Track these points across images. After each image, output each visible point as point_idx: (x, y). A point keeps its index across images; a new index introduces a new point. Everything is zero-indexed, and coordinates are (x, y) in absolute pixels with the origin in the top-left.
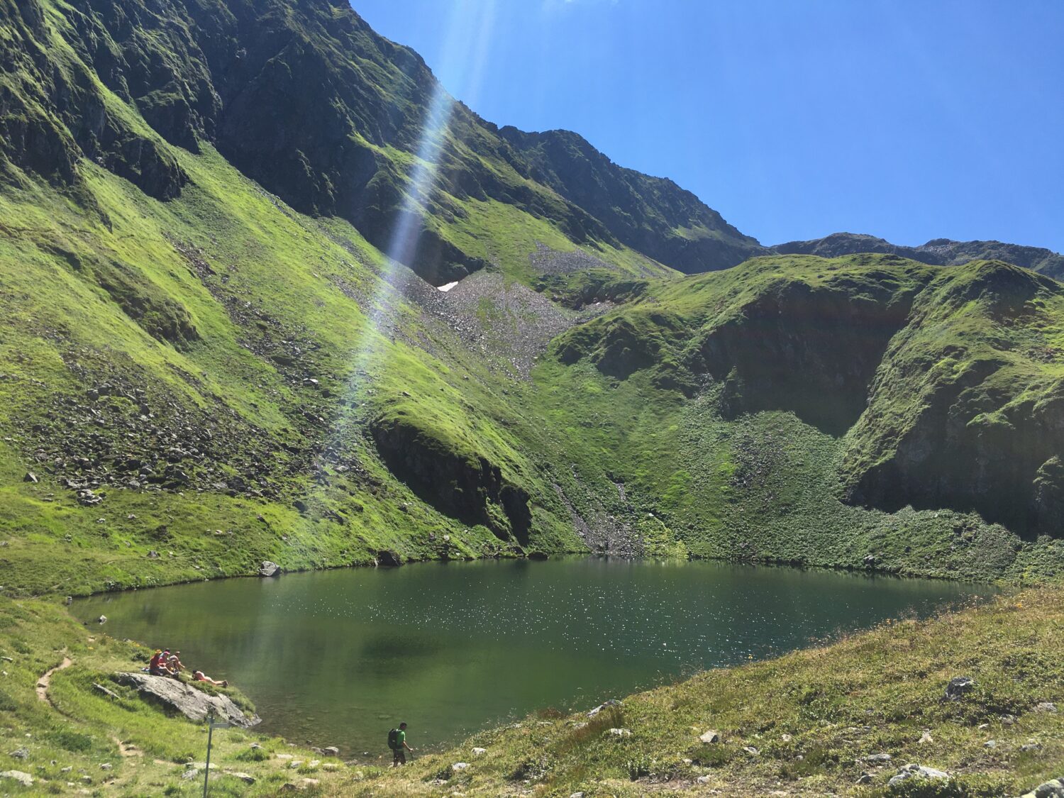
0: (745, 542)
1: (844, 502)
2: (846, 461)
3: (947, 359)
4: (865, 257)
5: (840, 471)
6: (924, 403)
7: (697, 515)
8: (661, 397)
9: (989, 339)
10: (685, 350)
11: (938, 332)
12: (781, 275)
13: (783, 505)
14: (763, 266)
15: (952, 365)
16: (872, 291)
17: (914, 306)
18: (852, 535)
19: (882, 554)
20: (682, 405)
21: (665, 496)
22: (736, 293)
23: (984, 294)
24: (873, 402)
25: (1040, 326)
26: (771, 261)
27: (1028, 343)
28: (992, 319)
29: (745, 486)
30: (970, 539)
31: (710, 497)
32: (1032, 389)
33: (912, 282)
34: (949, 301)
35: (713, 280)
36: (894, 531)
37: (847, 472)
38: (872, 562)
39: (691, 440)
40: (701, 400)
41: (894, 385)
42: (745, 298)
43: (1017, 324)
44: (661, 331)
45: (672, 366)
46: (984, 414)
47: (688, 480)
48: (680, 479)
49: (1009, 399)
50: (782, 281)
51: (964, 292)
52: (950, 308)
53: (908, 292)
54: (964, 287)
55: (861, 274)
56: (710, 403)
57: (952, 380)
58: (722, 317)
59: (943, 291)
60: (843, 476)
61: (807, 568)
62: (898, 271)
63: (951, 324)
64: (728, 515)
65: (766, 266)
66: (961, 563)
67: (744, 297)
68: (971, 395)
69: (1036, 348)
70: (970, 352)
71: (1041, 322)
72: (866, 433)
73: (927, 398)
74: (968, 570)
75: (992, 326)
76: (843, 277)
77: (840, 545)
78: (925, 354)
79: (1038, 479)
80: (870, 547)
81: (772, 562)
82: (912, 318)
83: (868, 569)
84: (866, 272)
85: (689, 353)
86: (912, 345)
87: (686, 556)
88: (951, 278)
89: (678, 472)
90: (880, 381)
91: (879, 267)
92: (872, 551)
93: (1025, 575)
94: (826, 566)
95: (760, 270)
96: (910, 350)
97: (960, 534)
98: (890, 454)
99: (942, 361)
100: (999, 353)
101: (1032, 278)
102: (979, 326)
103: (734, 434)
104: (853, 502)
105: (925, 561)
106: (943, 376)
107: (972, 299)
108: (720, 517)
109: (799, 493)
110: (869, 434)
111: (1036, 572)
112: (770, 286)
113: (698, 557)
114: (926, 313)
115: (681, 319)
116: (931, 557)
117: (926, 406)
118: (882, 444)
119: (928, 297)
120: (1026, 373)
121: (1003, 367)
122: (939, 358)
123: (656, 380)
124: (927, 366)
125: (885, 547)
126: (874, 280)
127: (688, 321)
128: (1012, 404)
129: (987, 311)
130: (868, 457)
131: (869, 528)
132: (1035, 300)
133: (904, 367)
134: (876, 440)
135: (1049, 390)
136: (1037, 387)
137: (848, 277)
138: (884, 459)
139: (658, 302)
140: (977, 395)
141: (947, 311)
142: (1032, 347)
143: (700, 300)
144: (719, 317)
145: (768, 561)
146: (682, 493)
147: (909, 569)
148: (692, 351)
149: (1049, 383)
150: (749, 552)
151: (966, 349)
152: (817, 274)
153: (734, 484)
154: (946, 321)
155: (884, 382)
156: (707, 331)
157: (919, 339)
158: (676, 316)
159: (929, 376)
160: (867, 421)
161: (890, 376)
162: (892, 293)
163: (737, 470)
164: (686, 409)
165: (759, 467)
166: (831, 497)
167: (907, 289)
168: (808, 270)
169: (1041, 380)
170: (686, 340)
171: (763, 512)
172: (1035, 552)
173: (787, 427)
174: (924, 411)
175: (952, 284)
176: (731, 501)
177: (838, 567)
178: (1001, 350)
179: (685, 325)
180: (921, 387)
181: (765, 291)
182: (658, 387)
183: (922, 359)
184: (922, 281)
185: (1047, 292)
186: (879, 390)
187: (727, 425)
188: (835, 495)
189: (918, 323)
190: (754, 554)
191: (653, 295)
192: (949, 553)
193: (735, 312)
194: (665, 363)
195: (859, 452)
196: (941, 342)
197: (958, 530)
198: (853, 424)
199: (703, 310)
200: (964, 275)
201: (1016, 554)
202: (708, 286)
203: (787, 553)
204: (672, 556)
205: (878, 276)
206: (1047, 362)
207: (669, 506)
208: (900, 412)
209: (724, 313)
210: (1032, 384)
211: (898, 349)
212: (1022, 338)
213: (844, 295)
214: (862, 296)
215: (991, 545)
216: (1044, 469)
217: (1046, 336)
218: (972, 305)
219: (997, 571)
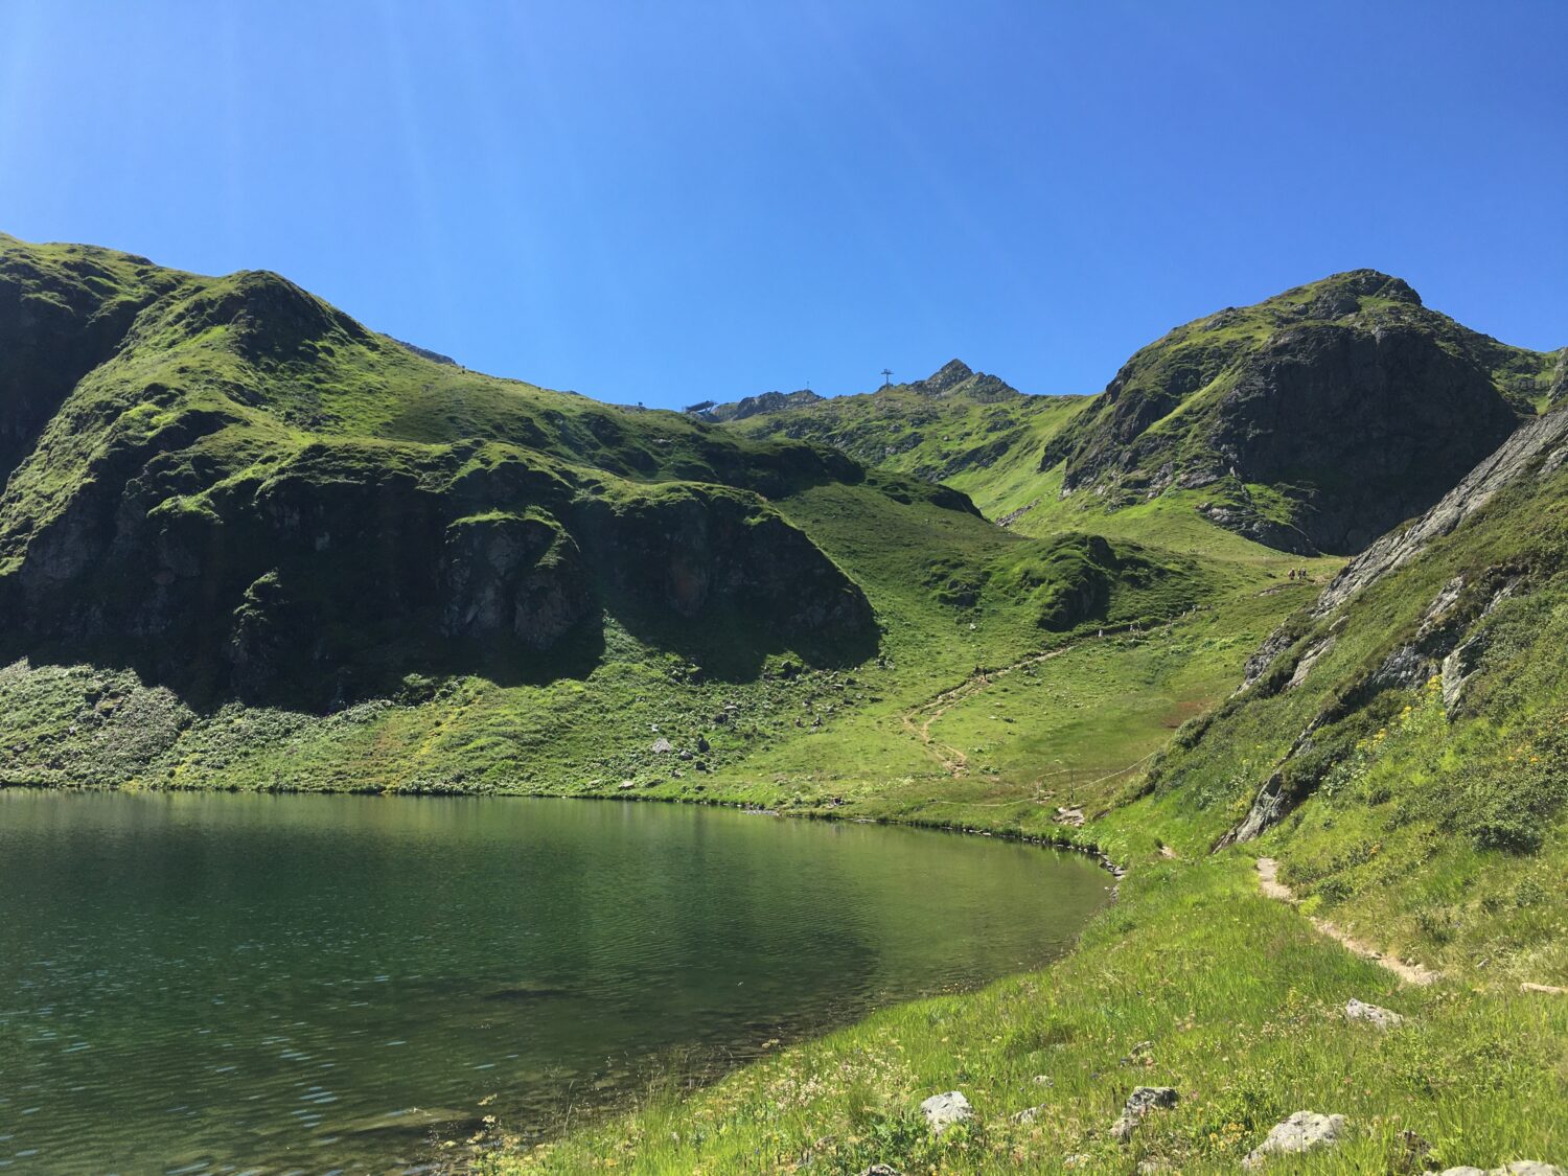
3: (146, 406)
4: (94, 251)
6: (87, 475)
11: (152, 365)
15: (150, 415)
16: (66, 291)
17: (133, 328)
23: (240, 317)
24: (16, 476)
27: (290, 402)
28: (243, 356)
30: (107, 713)
33: (142, 290)
34: (184, 321)
41: (57, 447)
46: (180, 497)
49: (226, 475)
51: (210, 311)
52: (184, 331)
53: (129, 302)
54: (211, 303)
57: (143, 439)
59: (179, 307)
63: (176, 355)
68: (168, 464)
69: (301, 410)
71: (322, 376)
73: (95, 467)
75: (239, 366)
76: (19, 259)
78: (117, 395)
79: (243, 607)
82: (126, 345)
84: (66, 260)
86: (101, 384)
88: (199, 289)
90: (43, 441)
96: (98, 389)
97: (94, 704)
98: (14, 563)
99: (138, 408)
100: (235, 405)
102: (216, 362)
107: (220, 323)
114: (145, 338)
117: (89, 480)
118: (4, 546)
119: (157, 313)
122: (135, 404)
124: (113, 416)
126: (75, 274)
128: (226, 482)
129: (236, 342)
133: (79, 417)
135: (284, 465)
149: (290, 454)
154: (170, 351)
155: (44, 444)
157: (119, 374)
159: (109, 431)
161: (57, 433)
162: (102, 301)
167: (128, 298)
169: (283, 449)
172: (211, 729)
174: (84, 488)
175: (197, 298)
178: (242, 403)
180: (92, 450)
183: (108, 403)
184: (156, 289)
186: (34, 456)
189: (130, 352)
192: (60, 740)
196: (146, 381)
197: (92, 698)
200: (220, 287)
201: (178, 735)
205: (84, 269)
206: (306, 430)
208: (50, 491)
210: (267, 454)
211: (86, 390)
212: (284, 393)
213: (15, 289)
214: (45, 296)
215: (141, 721)
216: (254, 591)
217: (323, 395)
218: (218, 331)
219: (135, 766)
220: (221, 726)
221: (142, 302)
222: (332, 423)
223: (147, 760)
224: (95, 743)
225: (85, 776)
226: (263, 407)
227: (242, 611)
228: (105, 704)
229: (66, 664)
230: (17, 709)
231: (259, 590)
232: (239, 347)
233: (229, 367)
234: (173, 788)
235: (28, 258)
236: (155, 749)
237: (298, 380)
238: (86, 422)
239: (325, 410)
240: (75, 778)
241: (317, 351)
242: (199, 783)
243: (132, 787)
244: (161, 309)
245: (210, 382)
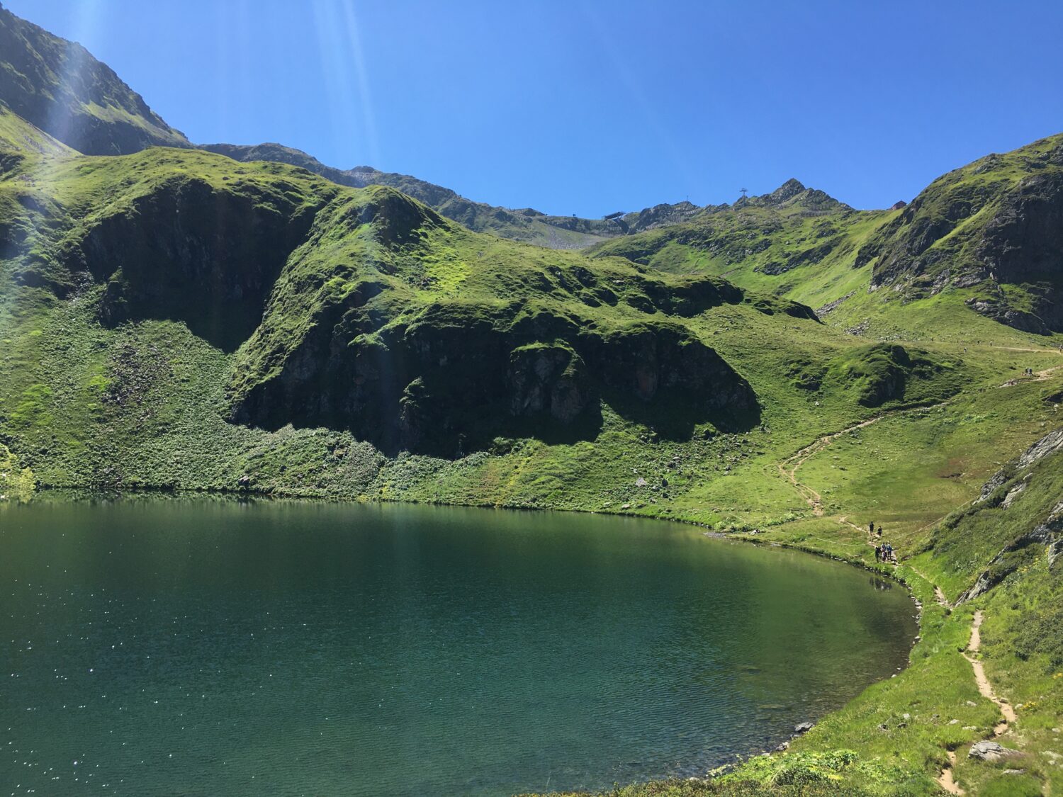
0: (110, 466)
1: (227, 421)
2: (234, 377)
3: (337, 279)
4: (277, 166)
5: (228, 388)
6: (312, 321)
7: (53, 437)
8: (24, 295)
9: (376, 262)
10: (60, 242)
11: (333, 251)
12: (184, 171)
13: (161, 425)
14: (165, 158)
15: (341, 284)
16: (276, 202)
17: (315, 223)
18: (230, 455)
19: (257, 474)
20: (50, 307)
21: (14, 415)
22: (130, 183)
23: (377, 218)
24: (266, 317)
25: (422, 255)
26: (176, 154)
27: (410, 270)
28: (381, 243)
29: (118, 403)
30: (341, 457)
31: (73, 415)
32: (407, 313)
33: (316, 198)
34: (346, 221)
35: (106, 165)
36: (273, 450)
37: (234, 389)
38: (246, 483)
39: (57, 349)
40: (76, 302)
41: (288, 301)
42: (140, 190)
43: (402, 251)
44: (31, 216)
45: (41, 260)
46: (364, 334)
47: (47, 396)
48: (35, 394)
49: (387, 321)
50: (182, 177)
51: (360, 215)
52: (346, 228)
53: (311, 207)
54: (360, 209)
55: (267, 182)
56: (87, 307)
57: (339, 299)
58: (110, 209)
59: (342, 211)
60: (229, 393)
61: (179, 493)
62: (304, 185)
63: (345, 244)
64: (93, 436)
65: (169, 158)
66: (330, 480)
67: (138, 189)
68: (354, 315)
69: (416, 275)
70: (358, 273)
71: (423, 251)
72: (257, 348)
73: (316, 316)
74: (335, 487)
75: (381, 250)
76: (248, 183)
77: (218, 465)
78: (319, 271)
79: (404, 398)
80: (247, 467)
81: (140, 488)
82: (312, 234)
83: (242, 490)
84: (273, 181)
85: (66, 247)
86: (307, 262)
87: (32, 486)
88: (350, 199)
89: (34, 386)
90: (277, 295)
91: (288, 179)
92: (248, 472)
93: (384, 490)
94: (199, 490)
95: (162, 162)
96: (306, 266)
97: (333, 451)
98: (277, 371)
99: (333, 280)
100: (384, 276)
101: (419, 209)
102: (369, 249)
103: (112, 343)
104: (236, 421)
105: (298, 480)
106: (332, 295)
107: (366, 221)
108: (83, 438)
109: (180, 411)
110: (259, 349)
111: (393, 486)
112: (169, 180)
113: (47, 487)
114: (324, 231)
115: (59, 205)
116: (304, 476)
117: (313, 324)
118: (270, 360)
119: (328, 214)
120: (404, 297)
121: (385, 291)
122: (330, 277)
123: (18, 274)
124: (319, 284)
125: (262, 467)
126: (279, 190)
127: (68, 208)
128: (388, 326)
129: (377, 235)
130: (255, 373)
131: (249, 447)
132: (420, 230)
133: (299, 283)
134: (265, 356)
135: (419, 316)
136: (410, 312)
137: (253, 183)
138: (270, 376)
139: (33, 181)
140: (359, 316)
141: (343, 231)
142: (413, 274)
143: (87, 186)
144: (107, 208)
145: (135, 487)
146: (36, 411)
147: (280, 489)
148: (69, 244)
149: (421, 309)
150: (114, 478)
151: (355, 270)
152: (223, 176)
153: (106, 401)
154: (341, 241)
155: (279, 297)
156: (90, 222)
157: (315, 256)
158: (52, 200)
159: (319, 294)
160: (260, 336)
161: (285, 291)
162: (296, 207)
163: (111, 385)
164: (55, 312)
165: (138, 382)
166: (215, 415)
167: (310, 204)
168: (214, 170)
169: (415, 305)
170: (64, 230)
171: (136, 433)
172: (395, 467)
173: (176, 338)
174: (312, 329)
175: (350, 205)
176: (99, 420)
177: (212, 490)
178: (386, 274)
179: (64, 212)
180: (311, 305)
181: (162, 185)
182: (21, 283)
183: (315, 276)
184: (324, 198)
185: (431, 224)
186: (274, 304)
187: (106, 333)
188: (219, 413)
189: (317, 240)
190: (120, 480)
191: (28, 173)
192: (320, 472)
193: (126, 205)
194: (31, 255)
195: (247, 368)
196: (333, 262)
197: (331, 448)
198: (246, 339)
199: (88, 197)
200: (362, 198)
201: (379, 470)
202: (98, 170)
203: (158, 477)
204: (13, 487)
205: (283, 186)
206: (423, 289)
207: (18, 426)
208: (290, 328)
209: (113, 204)
210: (407, 308)
211: (296, 264)
212: (405, 265)
213: (248, 201)
214: (265, 205)
215: (359, 462)
216: (409, 389)
217: (426, 264)
218: (366, 228)
219: (361, 487)
220: (401, 465)
221: (318, 206)
222: (434, 283)
223: (366, 484)
224: (338, 474)
225: (337, 493)
226: (396, 274)
227: (404, 401)
228: (338, 452)
229: (313, 427)
230: (293, 454)
231: (412, 389)
232: (379, 238)
233: (374, 250)
234: (384, 500)
235: (253, 181)
236: (370, 478)
237: (411, 255)
238: (303, 287)
239: (428, 274)
240: (333, 494)
241: (419, 236)
242: (397, 498)
243: (363, 498)
244: (330, 211)
245: (368, 262)
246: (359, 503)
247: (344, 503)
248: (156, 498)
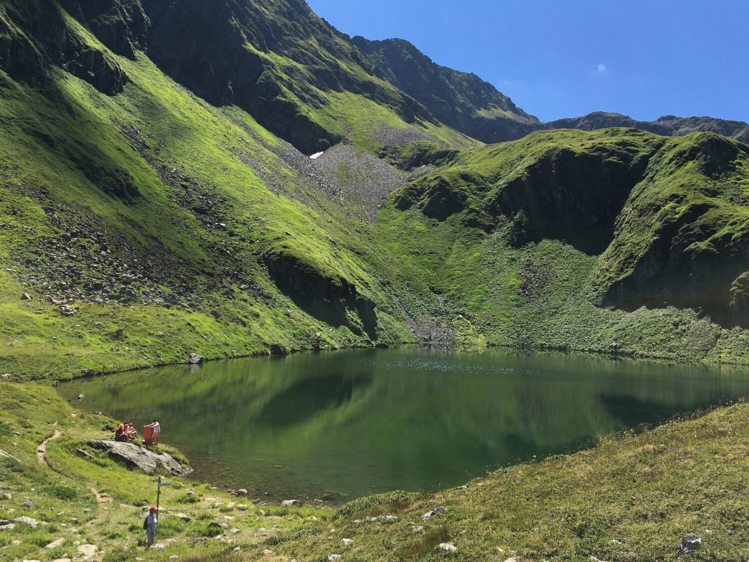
0: (526, 334)
1: (597, 306)
2: (598, 277)
3: (671, 204)
4: (615, 130)
5: (594, 284)
6: (655, 236)
7: (493, 316)
8: (468, 233)
9: (702, 189)
10: (485, 199)
11: (666, 184)
12: (554, 145)
13: (554, 308)
14: (541, 138)
15: (675, 208)
16: (619, 155)
17: (649, 166)
18: (601, 328)
19: (622, 341)
20: (483, 239)
21: (471, 303)
22: (522, 157)
23: (699, 157)
24: (618, 235)
25: (738, 179)
26: (547, 134)
27: (730, 192)
28: (704, 175)
29: (527, 295)
30: (684, 331)
31: (502, 303)
32: (731, 225)
33: (648, 148)
34: (674, 162)
35: (506, 148)
36: (631, 325)
37: (599, 285)
38: (615, 347)
39: (489, 263)
40: (496, 235)
41: (634, 223)
42: (529, 161)
43: (722, 178)
44: (468, 186)
45: (476, 211)
46: (697, 242)
47: (487, 292)
48: (481, 291)
49: (715, 232)
50: (555, 149)
51: (685, 156)
52: (675, 167)
53: (645, 155)
54: (685, 152)
55: (612, 143)
56: (503, 237)
57: (675, 219)
58: (512, 176)
59: (670, 155)
60: (596, 287)
61: (570, 352)
62: (638, 140)
63: (675, 178)
64: (515, 315)
65: (544, 137)
66: (678, 347)
67: (527, 161)
68: (687, 229)
69: (735, 195)
70: (688, 198)
71: (739, 176)
72: (613, 257)
73: (657, 232)
74: (682, 353)
75: (704, 180)
76: (599, 145)
77: (593, 335)
78: (656, 200)
79: (734, 288)
80: (614, 337)
81: (545, 348)
82: (647, 174)
83: (612, 353)
84: (615, 141)
85: (488, 202)
86: (646, 195)
87: (485, 345)
88: (676, 145)
89: (480, 286)
90: (624, 219)
91: (626, 138)
92: (615, 340)
93: (722, 355)
94: (583, 350)
95: (539, 141)
96: (646, 197)
97: (677, 327)
98: (630, 272)
99: (668, 205)
100: (709, 199)
101: (733, 145)
102: (695, 180)
103: (519, 258)
104: (603, 306)
105: (652, 346)
106: (669, 216)
107: (690, 160)
108: (509, 317)
109: (565, 300)
110: (615, 257)
111: (730, 353)
112: (547, 152)
113: (493, 345)
114: (657, 171)
115: (482, 177)
116: (657, 344)
117: (656, 238)
118: (624, 264)
119: (659, 159)
120: (727, 213)
121: (712, 209)
122: (666, 203)
123: (464, 221)
124: (658, 208)
125: (625, 336)
126: (621, 147)
127: (488, 178)
128: (716, 235)
129: (701, 169)
130: (614, 274)
131: (613, 324)
132: (736, 161)
133: (641, 210)
134: (620, 262)
135: (743, 226)
136: (735, 223)
137: (602, 145)
138: (625, 275)
139: (466, 165)
140: (693, 230)
141: (672, 169)
142: (732, 195)
143: (496, 163)
144: (510, 175)
145: (542, 347)
146: (483, 301)
147: (641, 352)
148: (490, 200)
149: (743, 221)
150: (530, 341)
151: (685, 196)
152: (580, 144)
153: (520, 294)
154: (671, 176)
155: (626, 221)
156: (501, 185)
157: (652, 190)
158: (479, 175)
159: (658, 216)
160: (614, 248)
161: (631, 216)
162: (633, 157)
163: (521, 284)
164: (485, 241)
165: (537, 282)
166: (587, 302)
167: (644, 153)
168: (574, 140)
169: (738, 218)
170: (486, 192)
171: (539, 314)
172: (729, 339)
173: (557, 253)
174: (654, 241)
175: (677, 149)
176: (517, 306)
177: (591, 351)
178: (710, 197)
179: (486, 181)
180: (652, 224)
181: (542, 156)
182: (466, 226)
183: (654, 204)
184: (655, 148)
185: (744, 155)
186: (623, 226)
187: (515, 252)
188: (590, 301)
189: (652, 178)
190: (533, 343)
191: (463, 160)
192: (669, 341)
193: (521, 172)
194: (471, 209)
195: (607, 270)
196: (667, 192)
197: (676, 325)
198: (604, 251)
199: (498, 170)
200: (685, 142)
201: (717, 341)
202: (502, 152)
203: (556, 341)
204: (475, 344)
205: (624, 144)
206: (743, 205)
207: (474, 310)
208: (637, 242)
209: (513, 172)
210: (731, 221)
211: (637, 197)
212: (725, 188)
213: (599, 158)
214: (611, 159)
215: (699, 335)
216: (738, 281)
217: (742, 186)
218: (690, 164)
219: (703, 353)
220: (734, 338)
221: (650, 154)
223: (707, 351)
224: (683, 343)
225: (685, 356)
226: (719, 196)
227: (734, 290)
228: (682, 327)
229: (660, 309)
230: (647, 328)
231: (740, 281)
232: (702, 171)
233: (701, 181)
234: (723, 363)
237: (729, 180)
238: (645, 212)
239: (745, 193)
240: (681, 357)
241: (735, 165)
242: (734, 362)
243: (705, 361)
244: (660, 156)
245: (695, 190)
246: (703, 364)
247: (690, 364)
248: (555, 354)
